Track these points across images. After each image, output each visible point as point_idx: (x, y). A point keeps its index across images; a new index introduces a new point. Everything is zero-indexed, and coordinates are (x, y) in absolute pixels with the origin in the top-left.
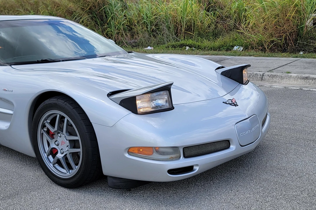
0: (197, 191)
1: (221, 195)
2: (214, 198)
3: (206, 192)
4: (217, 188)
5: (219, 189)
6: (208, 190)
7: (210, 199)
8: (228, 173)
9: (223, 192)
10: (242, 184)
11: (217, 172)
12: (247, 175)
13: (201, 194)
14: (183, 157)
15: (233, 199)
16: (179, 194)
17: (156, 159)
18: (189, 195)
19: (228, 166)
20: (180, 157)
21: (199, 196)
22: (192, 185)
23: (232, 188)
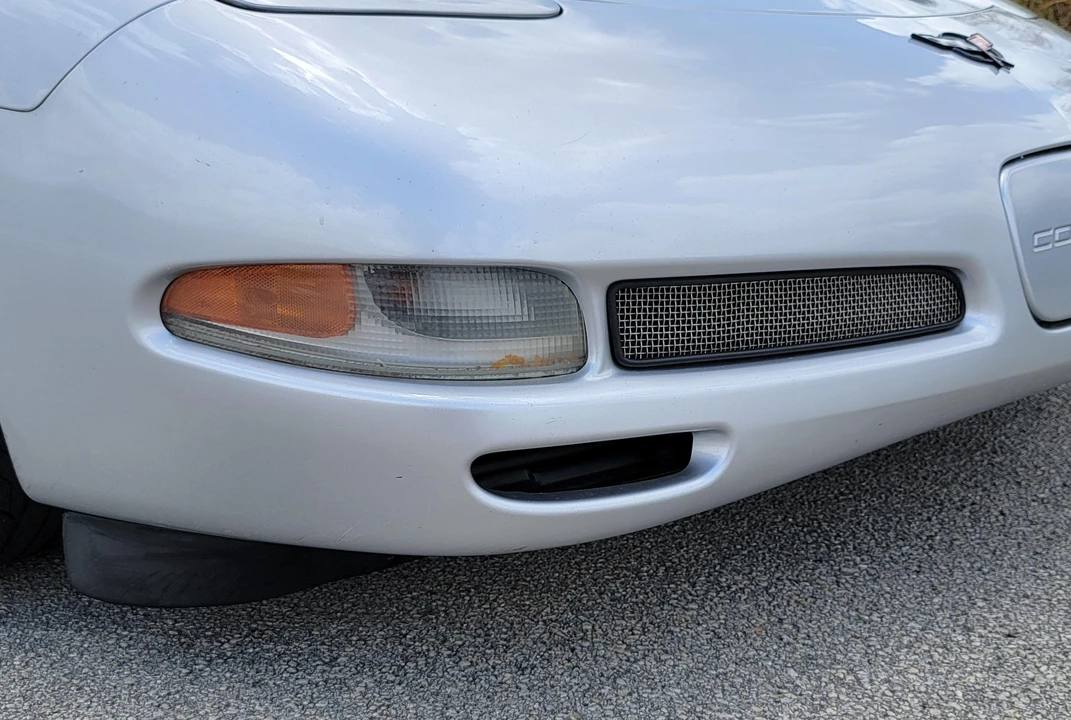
0: (721, 631)
1: (892, 663)
2: (840, 682)
3: (785, 638)
4: (862, 608)
5: (875, 617)
6: (801, 623)
7: (817, 689)
8: (929, 519)
9: (906, 640)
10: (1028, 586)
11: (855, 513)
12: (1054, 533)
13: (752, 653)
14: (609, 360)
15: (990, 694)
16: (591, 649)
17: (378, 369)
18: (658, 660)
19: (925, 478)
20: (585, 357)
21: (732, 667)
22: (693, 585)
23: (964, 613)
